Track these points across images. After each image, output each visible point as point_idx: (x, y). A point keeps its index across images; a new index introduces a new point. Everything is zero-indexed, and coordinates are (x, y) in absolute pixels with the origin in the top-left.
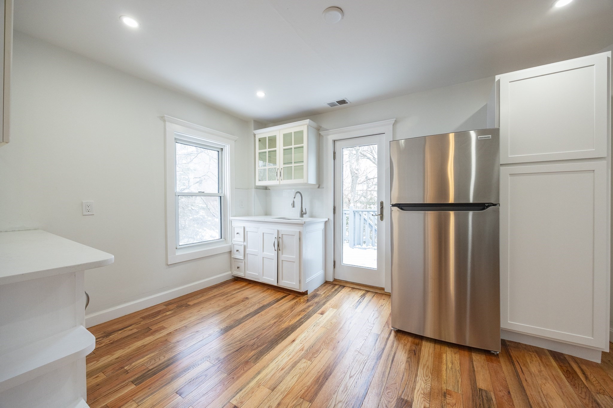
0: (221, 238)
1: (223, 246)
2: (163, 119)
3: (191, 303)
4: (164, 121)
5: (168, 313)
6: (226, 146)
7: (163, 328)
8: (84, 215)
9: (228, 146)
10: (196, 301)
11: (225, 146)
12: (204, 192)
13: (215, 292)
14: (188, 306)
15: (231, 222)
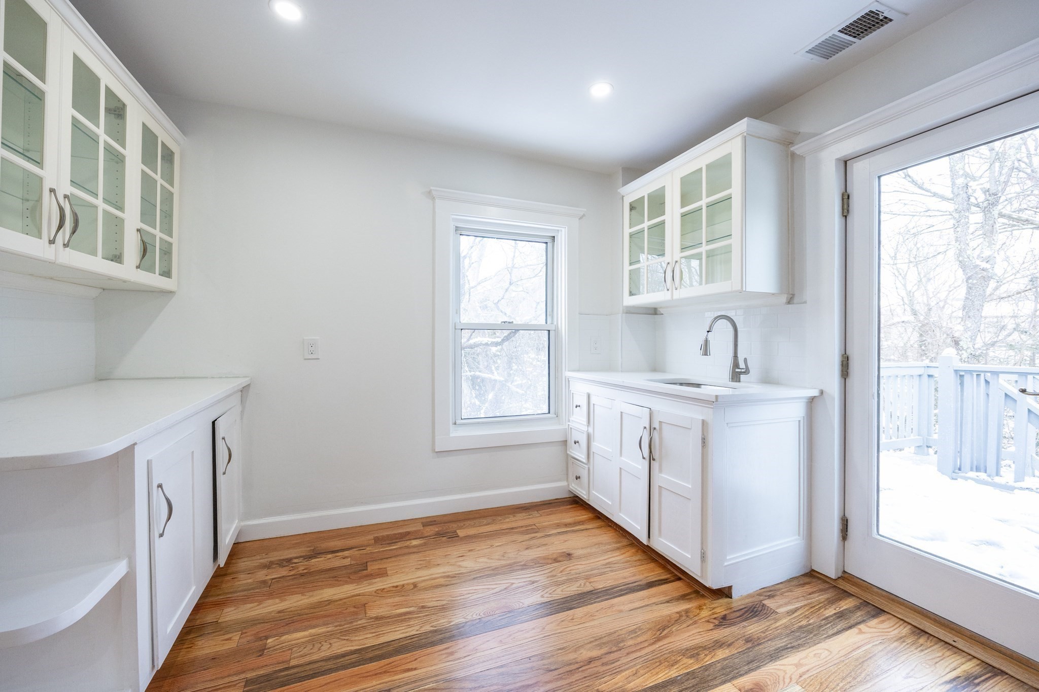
0: (549, 413)
1: (550, 429)
2: (430, 195)
3: (461, 533)
4: (433, 199)
5: (415, 542)
6: (561, 231)
7: (383, 574)
8: (305, 359)
9: (563, 229)
10: (472, 531)
11: (558, 230)
12: (512, 322)
13: (520, 520)
14: (453, 537)
15: (569, 381)
